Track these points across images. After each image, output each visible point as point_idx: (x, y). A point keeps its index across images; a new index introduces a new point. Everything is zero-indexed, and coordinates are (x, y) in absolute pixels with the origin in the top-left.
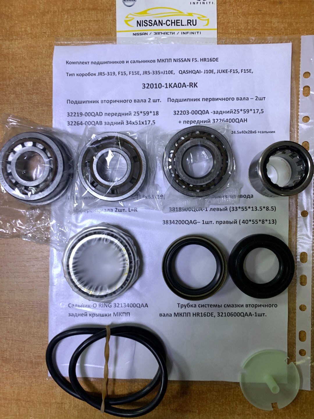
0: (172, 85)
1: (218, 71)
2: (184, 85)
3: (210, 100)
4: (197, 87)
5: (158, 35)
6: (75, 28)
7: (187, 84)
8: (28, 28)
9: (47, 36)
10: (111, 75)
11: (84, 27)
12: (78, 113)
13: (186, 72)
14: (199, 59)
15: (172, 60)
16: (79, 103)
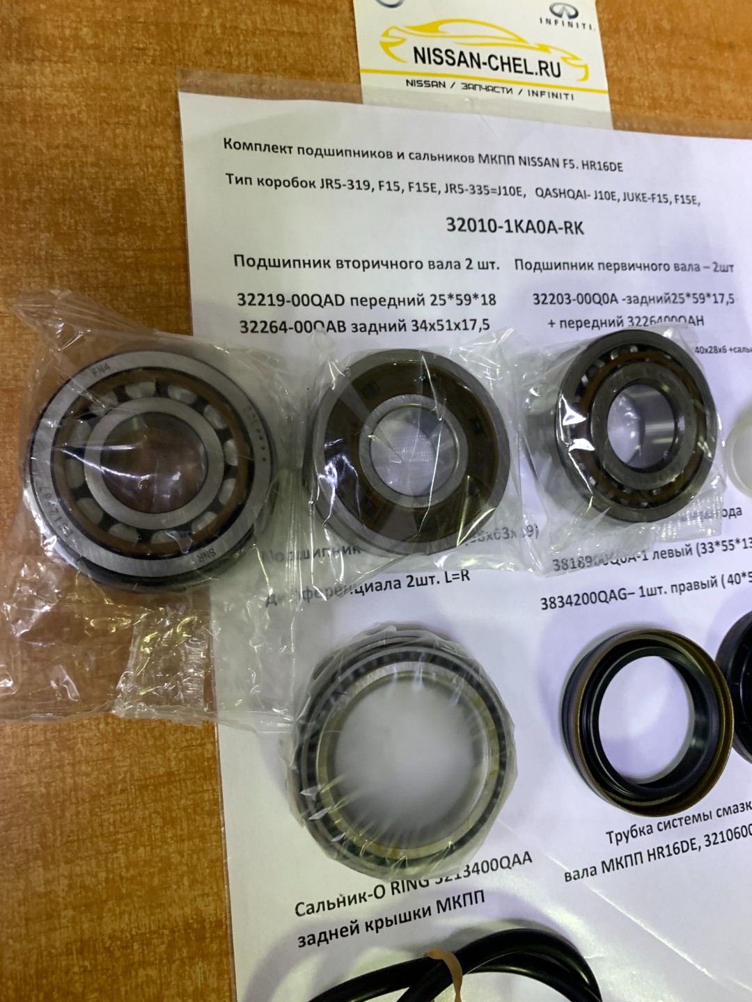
0: (524, 226)
1: (626, 197)
2: (551, 227)
3: (616, 267)
4: (582, 233)
5: (471, 90)
6: (238, 47)
7: (559, 224)
8: (85, 29)
9: (149, 61)
10: (359, 188)
11: (262, 48)
12: (271, 295)
13: (553, 194)
14: (578, 163)
15: (517, 160)
16: (270, 266)
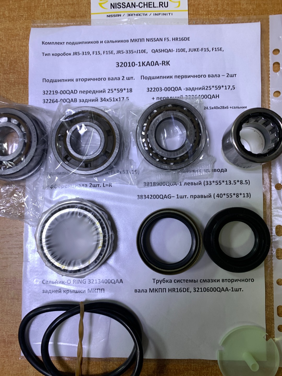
0: (146, 64)
1: (190, 50)
2: (157, 63)
3: (182, 77)
4: (169, 65)
5: (131, 16)
6: (51, 11)
7: (160, 62)
8: (6, 12)
9: (24, 19)
10: (86, 54)
11: (59, 10)
12: (53, 91)
13: (158, 51)
14: (170, 39)
15: (145, 40)
16: (54, 82)
